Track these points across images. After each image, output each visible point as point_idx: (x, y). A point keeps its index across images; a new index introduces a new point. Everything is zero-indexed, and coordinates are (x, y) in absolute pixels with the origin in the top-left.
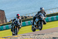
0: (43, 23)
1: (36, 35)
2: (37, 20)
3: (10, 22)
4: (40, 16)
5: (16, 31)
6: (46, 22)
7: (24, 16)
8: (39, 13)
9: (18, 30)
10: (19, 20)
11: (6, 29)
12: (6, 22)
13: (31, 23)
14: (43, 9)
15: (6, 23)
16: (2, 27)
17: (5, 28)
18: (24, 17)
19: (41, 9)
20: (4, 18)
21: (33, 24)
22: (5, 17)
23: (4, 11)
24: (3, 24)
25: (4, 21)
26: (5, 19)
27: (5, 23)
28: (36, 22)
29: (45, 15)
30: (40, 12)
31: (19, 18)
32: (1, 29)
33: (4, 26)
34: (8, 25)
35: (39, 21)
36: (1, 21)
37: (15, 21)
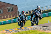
2: (34, 16)
6: (42, 18)
9: (23, 24)
13: (30, 19)
14: (39, 7)
19: (37, 7)
28: (33, 18)
31: (23, 14)
33: (17, 19)
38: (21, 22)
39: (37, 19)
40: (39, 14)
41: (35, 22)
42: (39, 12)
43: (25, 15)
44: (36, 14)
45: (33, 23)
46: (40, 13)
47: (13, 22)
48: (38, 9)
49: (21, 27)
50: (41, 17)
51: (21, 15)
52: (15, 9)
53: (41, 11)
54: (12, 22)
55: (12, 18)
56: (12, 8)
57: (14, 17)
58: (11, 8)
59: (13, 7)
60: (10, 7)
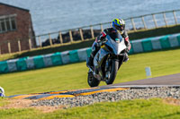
3: (48, 47)
7: (92, 29)
11: (35, 68)
12: (35, 46)
15: (34, 49)
16: (21, 59)
17: (32, 64)
18: (92, 33)
20: (27, 32)
22: (30, 30)
23: (28, 11)
24: (26, 51)
26: (30, 36)
27: (32, 49)
32: (21, 67)
33: (28, 58)
34: (43, 56)
36: (19, 42)
47: (15, 69)
52: (24, 22)
54: (10, 68)
55: (11, 55)
56: (10, 20)
57: (20, 53)
58: (7, 19)
59: (15, 15)
60: (4, 17)
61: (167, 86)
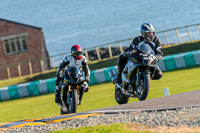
0: (149, 76)
1: (150, 111)
2: (130, 66)
4: (139, 52)
5: (70, 100)
8: (136, 41)
9: (77, 96)
10: (81, 65)
12: (49, 67)
13: (113, 75)
14: (152, 28)
15: (47, 71)
16: (33, 83)
17: (45, 89)
20: (40, 52)
21: (119, 81)
22: (43, 50)
23: (40, 29)
24: (38, 74)
25: (42, 63)
26: (44, 55)
27: (45, 72)
28: (126, 72)
29: (158, 49)
30: (142, 39)
31: (79, 59)
32: (32, 92)
35: (136, 69)
36: (30, 64)
37: (66, 68)
38: (66, 89)
39: (143, 77)
40: (151, 58)
41: (135, 89)
42: (150, 50)
43: (84, 64)
44: (138, 57)
45: (126, 93)
46: (156, 53)
47: (27, 94)
48: (145, 36)
49: (65, 109)
50: (157, 71)
51: (68, 63)
52: (35, 41)
53: (157, 44)
54: (21, 93)
55: (22, 78)
56: (21, 40)
57: (31, 76)
58: (17, 38)
59: (26, 34)
61: (140, 110)
